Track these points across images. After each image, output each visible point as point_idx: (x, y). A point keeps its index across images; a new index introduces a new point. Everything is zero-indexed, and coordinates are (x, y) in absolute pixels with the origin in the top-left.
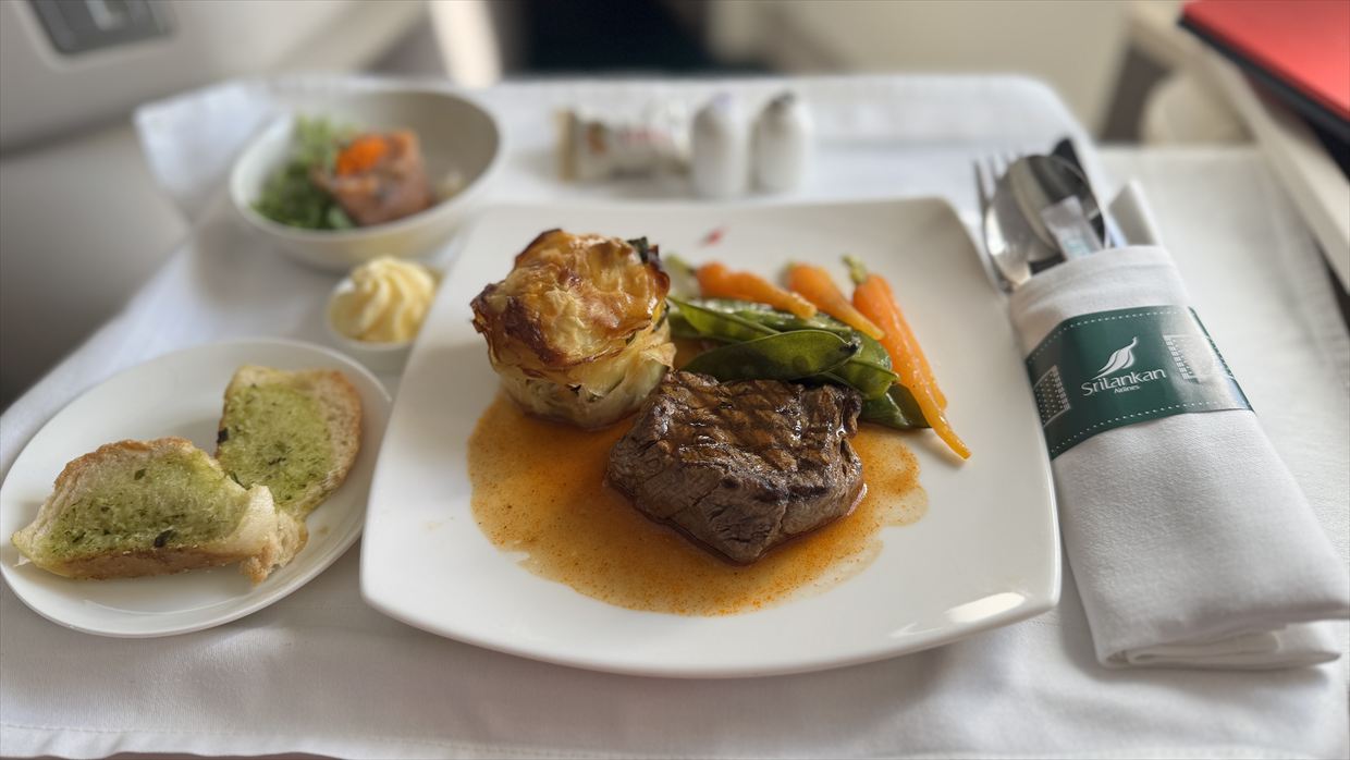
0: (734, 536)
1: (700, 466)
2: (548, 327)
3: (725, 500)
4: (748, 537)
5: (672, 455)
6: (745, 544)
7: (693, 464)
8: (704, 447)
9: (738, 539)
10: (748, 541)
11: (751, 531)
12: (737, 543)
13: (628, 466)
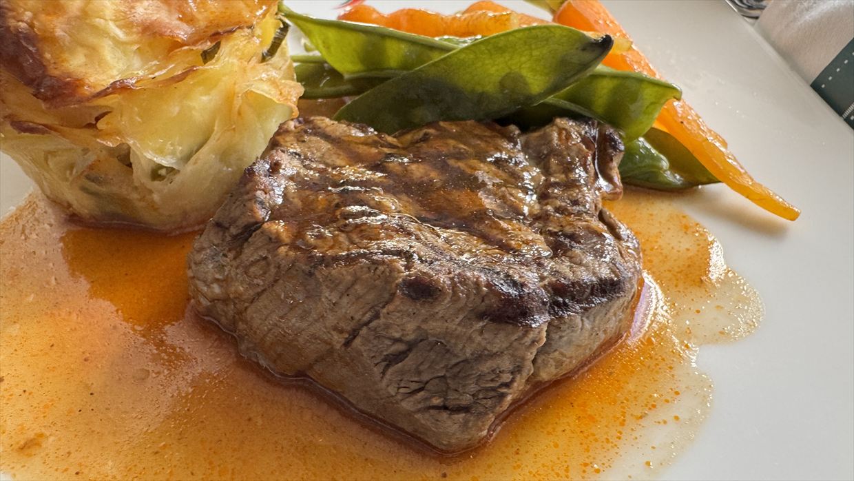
0: (436, 401)
1: (350, 260)
2: (51, 40)
3: (411, 326)
4: (466, 399)
5: (293, 246)
6: (460, 417)
7: (336, 259)
8: (357, 226)
9: (445, 408)
10: (466, 409)
11: (473, 388)
12: (445, 415)
13: (217, 280)
